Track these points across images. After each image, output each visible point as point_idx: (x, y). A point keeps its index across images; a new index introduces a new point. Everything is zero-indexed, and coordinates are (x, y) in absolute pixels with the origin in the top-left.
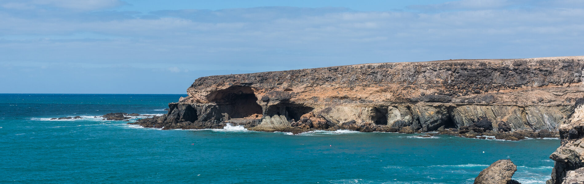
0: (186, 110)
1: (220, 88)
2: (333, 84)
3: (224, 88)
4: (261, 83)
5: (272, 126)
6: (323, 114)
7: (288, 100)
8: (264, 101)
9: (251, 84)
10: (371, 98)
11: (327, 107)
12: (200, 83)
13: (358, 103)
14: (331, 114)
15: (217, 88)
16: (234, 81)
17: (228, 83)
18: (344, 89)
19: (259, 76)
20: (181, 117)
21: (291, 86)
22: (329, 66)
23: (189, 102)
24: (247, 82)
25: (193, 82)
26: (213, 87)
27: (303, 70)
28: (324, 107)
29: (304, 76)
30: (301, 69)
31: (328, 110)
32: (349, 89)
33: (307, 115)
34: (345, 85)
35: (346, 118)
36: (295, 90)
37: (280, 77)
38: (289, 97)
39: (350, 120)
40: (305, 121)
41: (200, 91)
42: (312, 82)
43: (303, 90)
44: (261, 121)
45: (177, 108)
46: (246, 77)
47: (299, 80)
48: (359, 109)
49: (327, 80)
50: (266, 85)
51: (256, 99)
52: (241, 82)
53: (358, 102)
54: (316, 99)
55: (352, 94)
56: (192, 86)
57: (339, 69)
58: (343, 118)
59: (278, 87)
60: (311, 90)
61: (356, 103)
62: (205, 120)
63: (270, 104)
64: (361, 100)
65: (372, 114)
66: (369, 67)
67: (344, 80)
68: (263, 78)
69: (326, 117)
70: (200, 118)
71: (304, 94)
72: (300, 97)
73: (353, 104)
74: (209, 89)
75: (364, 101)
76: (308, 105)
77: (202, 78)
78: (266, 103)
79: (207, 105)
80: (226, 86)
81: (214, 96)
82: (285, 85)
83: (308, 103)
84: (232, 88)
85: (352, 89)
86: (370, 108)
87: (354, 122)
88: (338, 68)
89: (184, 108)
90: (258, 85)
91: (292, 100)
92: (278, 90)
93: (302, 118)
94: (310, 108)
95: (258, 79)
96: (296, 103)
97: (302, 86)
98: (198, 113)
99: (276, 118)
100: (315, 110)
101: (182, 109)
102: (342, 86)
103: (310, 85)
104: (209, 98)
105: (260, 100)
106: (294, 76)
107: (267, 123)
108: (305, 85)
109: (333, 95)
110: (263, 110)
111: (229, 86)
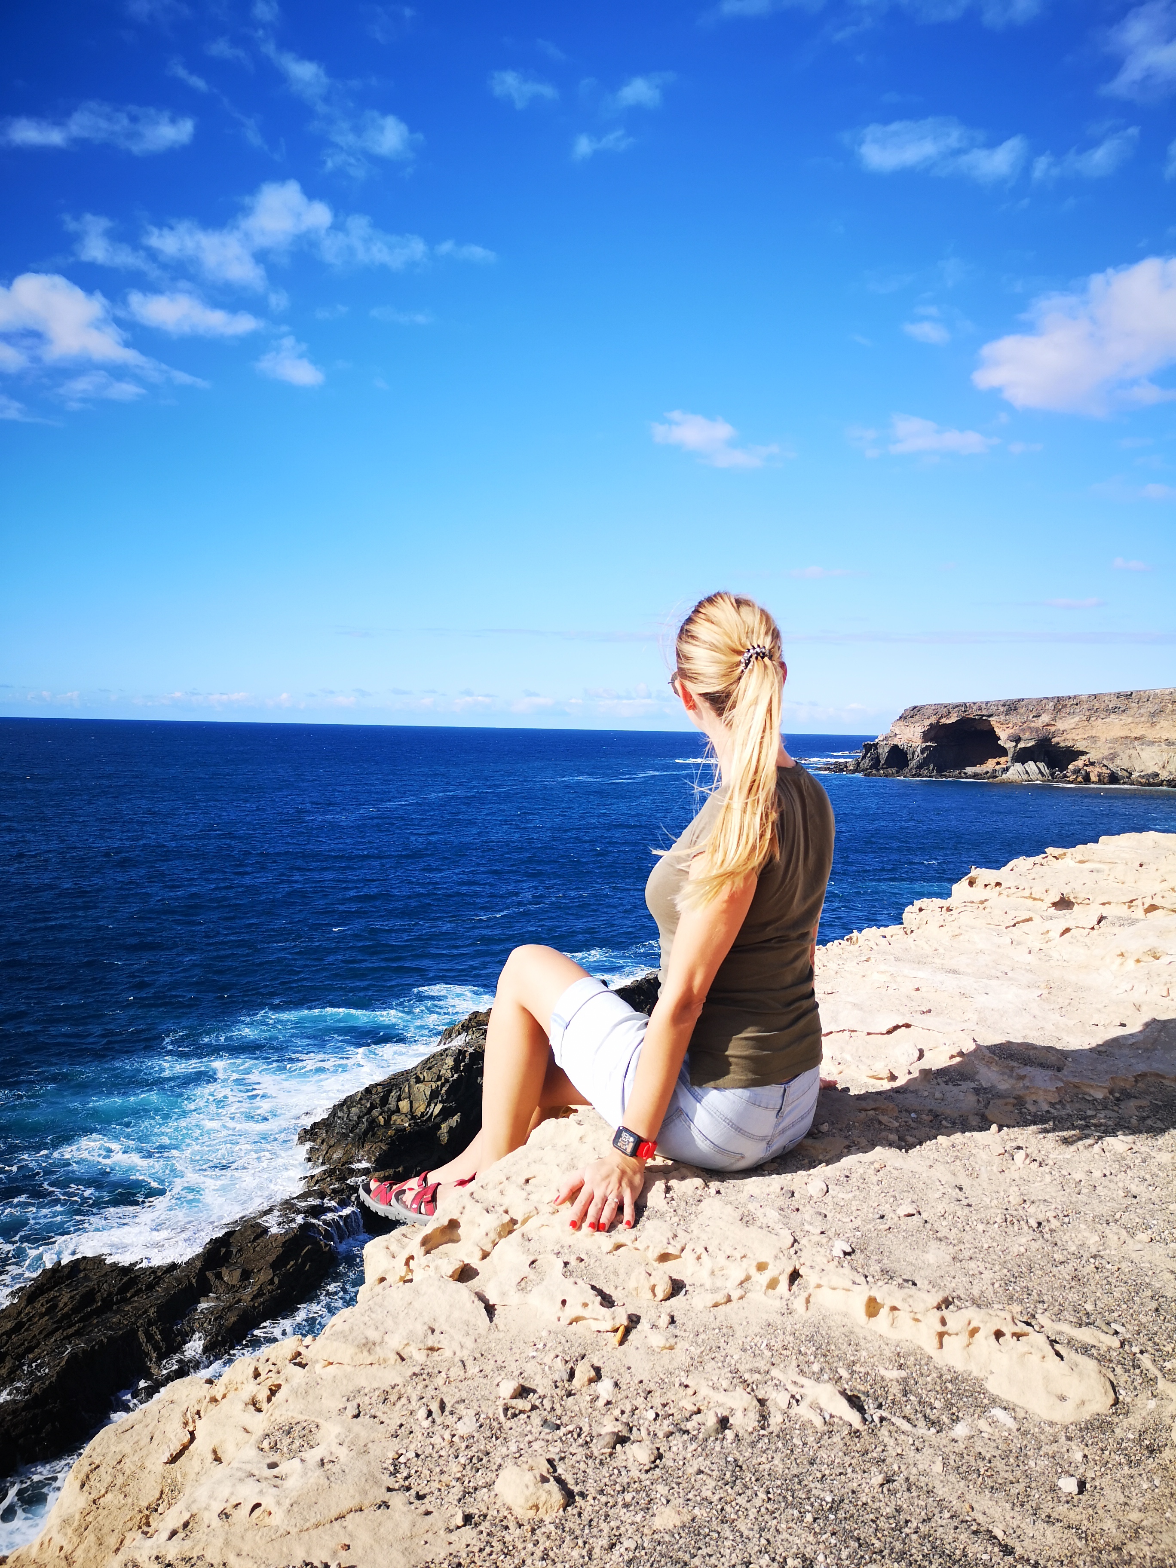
0: (889, 752)
1: (944, 721)
2: (1124, 717)
3: (948, 722)
4: (1006, 715)
5: (1025, 777)
6: (1105, 762)
7: (1050, 740)
8: (1011, 741)
9: (990, 716)
11: (1112, 751)
12: (912, 714)
13: (1164, 746)
14: (1118, 762)
15: (938, 722)
16: (965, 711)
17: (955, 715)
18: (1141, 725)
19: (1004, 705)
20: (883, 762)
21: (1054, 719)
22: (1117, 691)
23: (895, 741)
24: (984, 712)
25: (901, 711)
26: (933, 720)
27: (1075, 697)
28: (1106, 753)
29: (1077, 704)
30: (1072, 695)
31: (1113, 757)
32: (1149, 725)
33: (1079, 763)
34: (1143, 719)
35: (1142, 768)
36: (1060, 725)
37: (1038, 706)
38: (1050, 736)
39: (1150, 771)
40: (1077, 771)
41: (913, 725)
42: (1088, 714)
43: (1073, 726)
44: (1007, 770)
45: (876, 748)
46: (984, 706)
47: (1068, 710)
48: (1165, 757)
49: (1115, 710)
50: (1013, 719)
51: (999, 739)
52: (973, 713)
53: (1163, 744)
54: (1094, 739)
55: (1151, 734)
56: (901, 718)
57: (1134, 695)
58: (1137, 769)
59: (1034, 722)
60: (1086, 726)
61: (1159, 746)
62: (920, 766)
63: (1022, 745)
64: (1169, 743)
67: (1142, 711)
68: (1012, 707)
69: (1111, 766)
70: (913, 764)
71: (1077, 731)
72: (1068, 737)
73: (1155, 748)
74: (927, 723)
75: (1173, 744)
76: (1081, 749)
77: (915, 707)
78: (1014, 744)
79: (924, 745)
80: (953, 719)
81: (933, 733)
82: (1045, 718)
83: (1080, 746)
84: (962, 722)
85: (1153, 724)
87: (1157, 775)
88: (1131, 695)
89: (887, 750)
90: (1002, 717)
91: (1054, 740)
92: (1033, 725)
93: (1071, 767)
94: (1083, 753)
95: (1002, 709)
96: (1062, 744)
97: (1073, 721)
98: (909, 756)
99: (1031, 766)
100: (1093, 756)
101: (884, 751)
102: (1137, 720)
103: (1084, 718)
104: (926, 736)
105: (1004, 740)
106: (1060, 705)
107: (1016, 772)
108: (1077, 719)
109: (1123, 734)
110: (1010, 755)
111: (957, 719)
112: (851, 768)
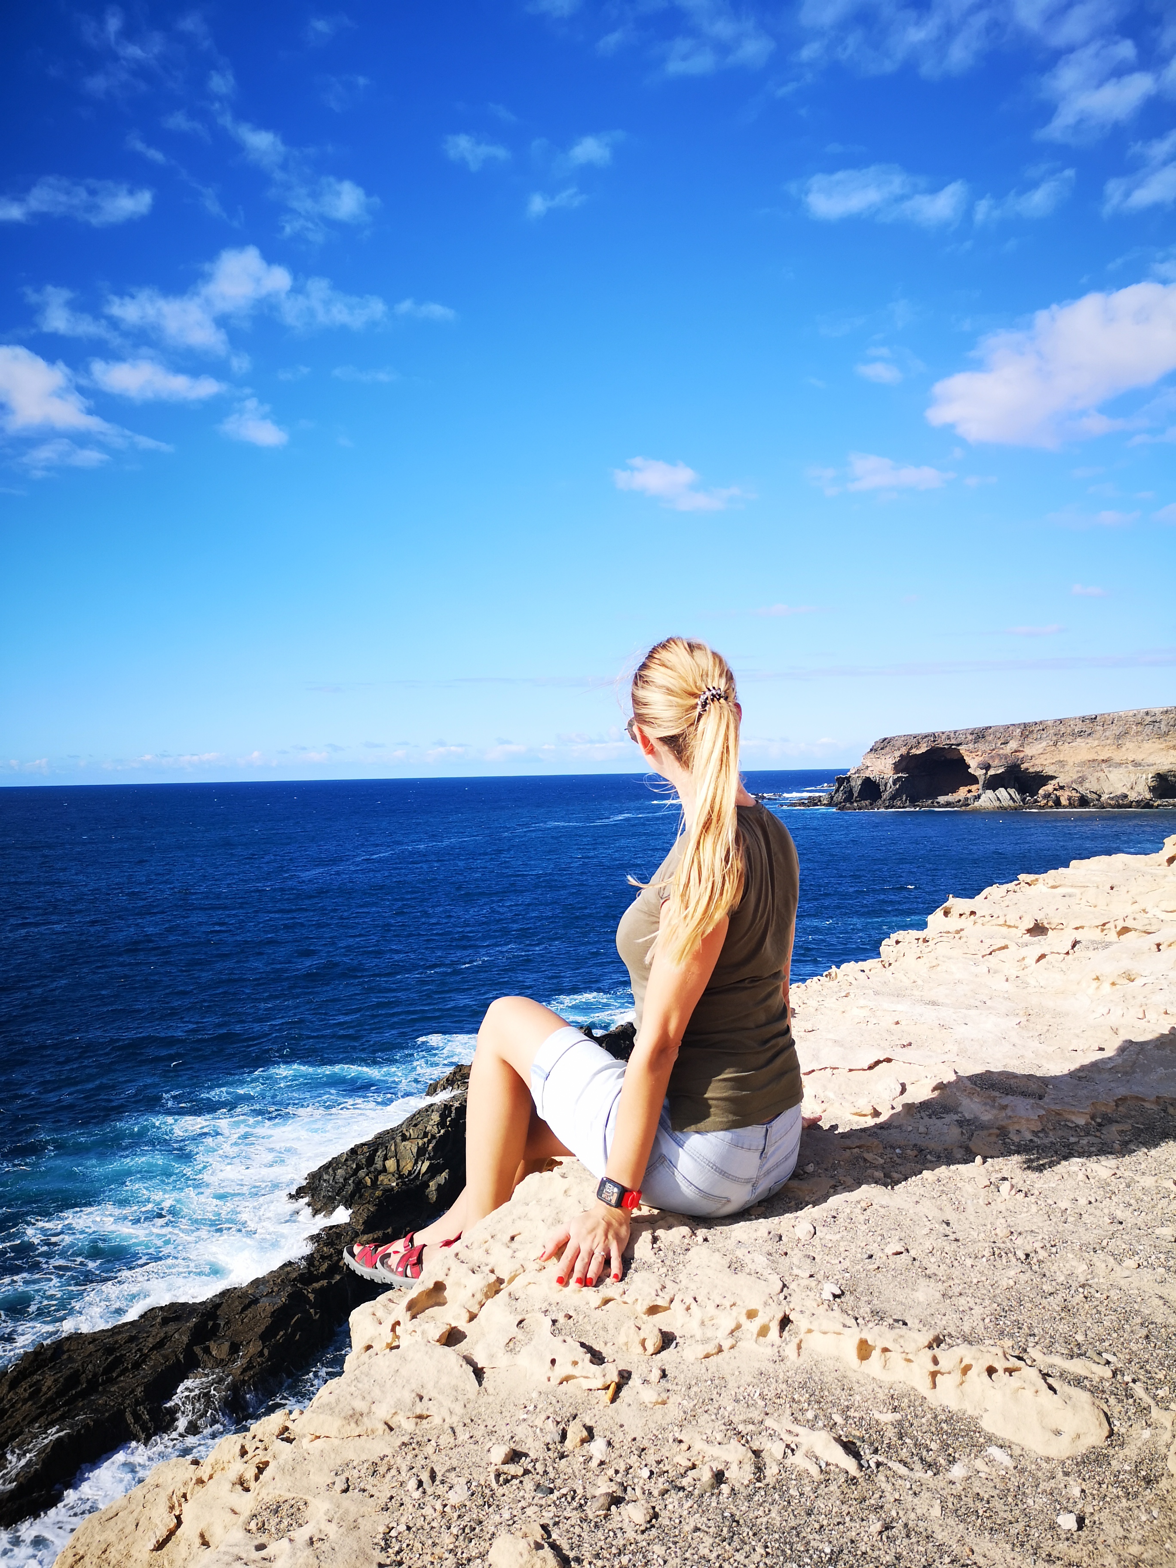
0: (862, 785)
1: (914, 751)
2: (1090, 740)
3: (918, 752)
4: (975, 743)
5: (997, 804)
6: (1074, 786)
7: (1019, 766)
8: (981, 769)
9: (958, 745)
10: (1151, 760)
11: (1080, 775)
12: (883, 745)
13: (1131, 768)
14: (1087, 785)
15: (908, 753)
16: (934, 741)
17: (925, 745)
18: (1107, 748)
19: (972, 734)
20: (856, 795)
21: (1022, 745)
22: (1082, 715)
23: (867, 774)
24: (953, 741)
25: (871, 744)
26: (903, 751)
27: (1041, 722)
28: (1075, 777)
29: (1043, 730)
30: (1037, 720)
31: (1082, 780)
32: (1114, 747)
33: (1049, 788)
34: (1109, 742)
35: (1111, 790)
36: (1028, 751)
37: (1005, 733)
38: (1019, 762)
39: (1119, 793)
40: (1047, 796)
41: (883, 757)
42: (1054, 738)
43: (1041, 751)
44: (978, 797)
45: (849, 782)
46: (952, 735)
47: (1035, 736)
48: (1133, 778)
49: (1080, 734)
50: (982, 746)
51: (969, 767)
52: (942, 743)
53: (1130, 766)
54: (1062, 763)
55: (1118, 756)
56: (871, 750)
57: (1098, 718)
58: (1106, 791)
59: (1002, 749)
60: (1053, 751)
61: (1126, 767)
62: (893, 798)
63: (991, 772)
64: (1136, 764)
65: (1153, 784)
66: (1147, 714)
67: (1107, 733)
68: (980, 735)
69: (1080, 789)
70: (885, 795)
71: (1045, 756)
72: (1037, 762)
73: (1122, 770)
74: (897, 754)
75: (1140, 765)
76: (1050, 773)
77: (885, 739)
78: (984, 771)
79: (896, 776)
80: (923, 749)
81: (904, 763)
82: (1013, 745)
83: (1049, 771)
84: (932, 751)
85: (1119, 746)
86: (1150, 776)
87: (1126, 796)
88: (1095, 718)
89: (859, 782)
90: (971, 746)
91: (1023, 766)
92: (1001, 752)
93: (1041, 792)
94: (1053, 778)
95: (970, 737)
96: (1031, 770)
97: (1040, 746)
98: (882, 788)
99: (1002, 792)
100: (1062, 780)
101: (856, 784)
102: (1103, 743)
103: (1051, 743)
104: (897, 767)
105: (974, 768)
106: (1027, 731)
107: (988, 800)
108: (1044, 744)
109: (1090, 757)
110: (981, 782)
111: (926, 749)
112: (825, 802)
